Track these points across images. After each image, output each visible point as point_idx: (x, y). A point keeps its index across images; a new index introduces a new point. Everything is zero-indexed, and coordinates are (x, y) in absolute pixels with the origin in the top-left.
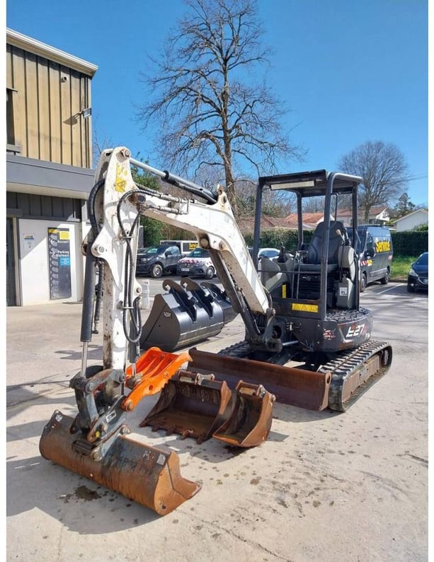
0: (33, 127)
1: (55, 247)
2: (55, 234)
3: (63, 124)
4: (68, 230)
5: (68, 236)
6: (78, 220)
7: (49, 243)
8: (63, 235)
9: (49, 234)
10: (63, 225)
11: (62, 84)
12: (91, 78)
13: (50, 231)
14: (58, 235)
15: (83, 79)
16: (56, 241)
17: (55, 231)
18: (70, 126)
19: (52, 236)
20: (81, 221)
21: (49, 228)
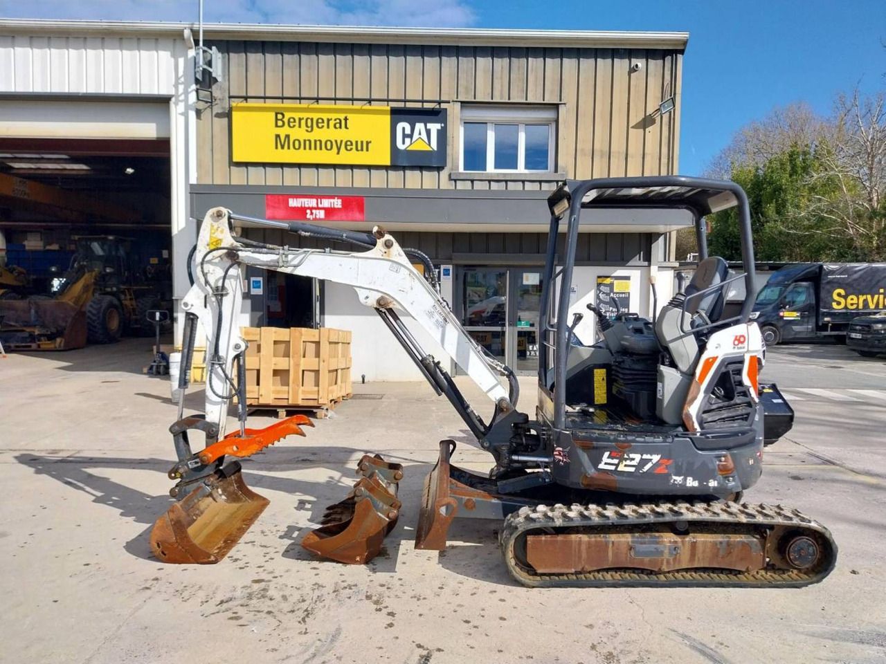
0: (585, 145)
1: (606, 303)
2: (606, 285)
3: (630, 130)
4: (628, 278)
5: (628, 287)
6: (646, 263)
7: (598, 297)
8: (618, 286)
9: (599, 285)
10: (620, 272)
11: (632, 74)
12: (682, 52)
13: (600, 280)
14: (611, 285)
15: (668, 59)
16: (608, 294)
17: (608, 281)
18: (642, 130)
19: (602, 288)
20: (649, 265)
21: (599, 277)
